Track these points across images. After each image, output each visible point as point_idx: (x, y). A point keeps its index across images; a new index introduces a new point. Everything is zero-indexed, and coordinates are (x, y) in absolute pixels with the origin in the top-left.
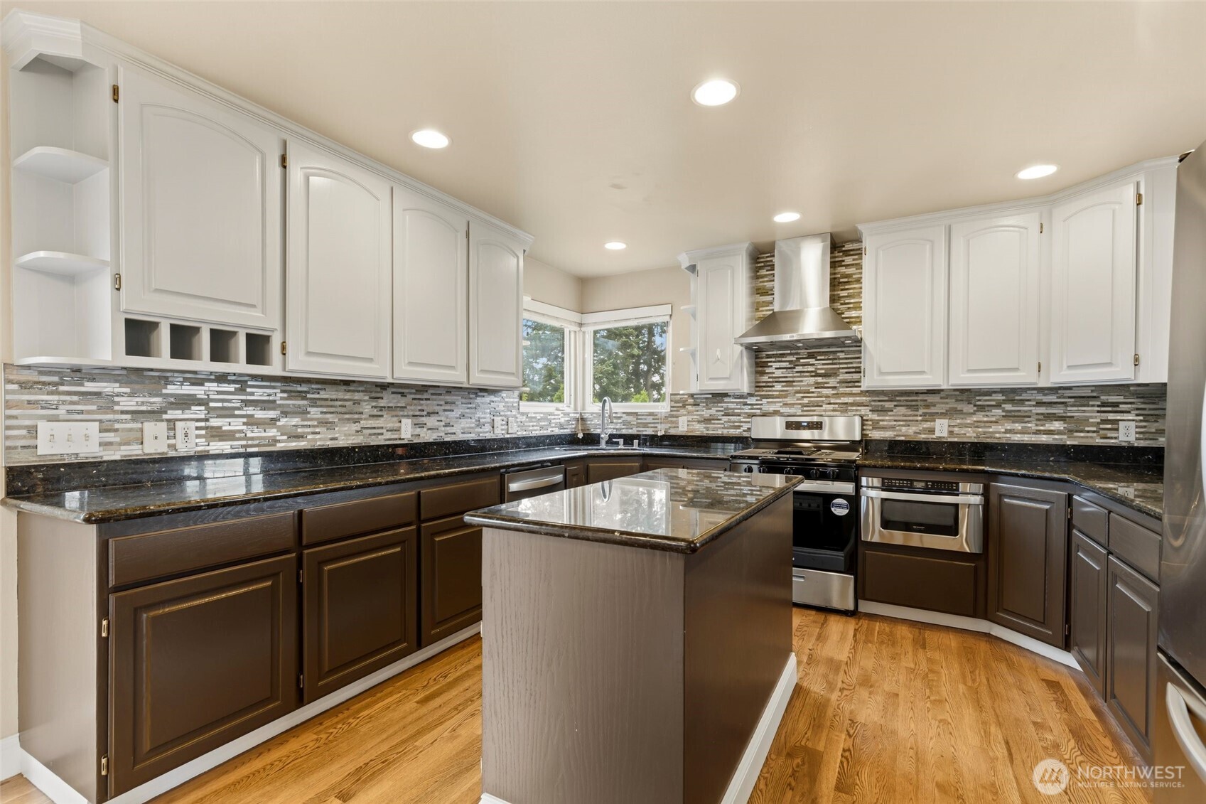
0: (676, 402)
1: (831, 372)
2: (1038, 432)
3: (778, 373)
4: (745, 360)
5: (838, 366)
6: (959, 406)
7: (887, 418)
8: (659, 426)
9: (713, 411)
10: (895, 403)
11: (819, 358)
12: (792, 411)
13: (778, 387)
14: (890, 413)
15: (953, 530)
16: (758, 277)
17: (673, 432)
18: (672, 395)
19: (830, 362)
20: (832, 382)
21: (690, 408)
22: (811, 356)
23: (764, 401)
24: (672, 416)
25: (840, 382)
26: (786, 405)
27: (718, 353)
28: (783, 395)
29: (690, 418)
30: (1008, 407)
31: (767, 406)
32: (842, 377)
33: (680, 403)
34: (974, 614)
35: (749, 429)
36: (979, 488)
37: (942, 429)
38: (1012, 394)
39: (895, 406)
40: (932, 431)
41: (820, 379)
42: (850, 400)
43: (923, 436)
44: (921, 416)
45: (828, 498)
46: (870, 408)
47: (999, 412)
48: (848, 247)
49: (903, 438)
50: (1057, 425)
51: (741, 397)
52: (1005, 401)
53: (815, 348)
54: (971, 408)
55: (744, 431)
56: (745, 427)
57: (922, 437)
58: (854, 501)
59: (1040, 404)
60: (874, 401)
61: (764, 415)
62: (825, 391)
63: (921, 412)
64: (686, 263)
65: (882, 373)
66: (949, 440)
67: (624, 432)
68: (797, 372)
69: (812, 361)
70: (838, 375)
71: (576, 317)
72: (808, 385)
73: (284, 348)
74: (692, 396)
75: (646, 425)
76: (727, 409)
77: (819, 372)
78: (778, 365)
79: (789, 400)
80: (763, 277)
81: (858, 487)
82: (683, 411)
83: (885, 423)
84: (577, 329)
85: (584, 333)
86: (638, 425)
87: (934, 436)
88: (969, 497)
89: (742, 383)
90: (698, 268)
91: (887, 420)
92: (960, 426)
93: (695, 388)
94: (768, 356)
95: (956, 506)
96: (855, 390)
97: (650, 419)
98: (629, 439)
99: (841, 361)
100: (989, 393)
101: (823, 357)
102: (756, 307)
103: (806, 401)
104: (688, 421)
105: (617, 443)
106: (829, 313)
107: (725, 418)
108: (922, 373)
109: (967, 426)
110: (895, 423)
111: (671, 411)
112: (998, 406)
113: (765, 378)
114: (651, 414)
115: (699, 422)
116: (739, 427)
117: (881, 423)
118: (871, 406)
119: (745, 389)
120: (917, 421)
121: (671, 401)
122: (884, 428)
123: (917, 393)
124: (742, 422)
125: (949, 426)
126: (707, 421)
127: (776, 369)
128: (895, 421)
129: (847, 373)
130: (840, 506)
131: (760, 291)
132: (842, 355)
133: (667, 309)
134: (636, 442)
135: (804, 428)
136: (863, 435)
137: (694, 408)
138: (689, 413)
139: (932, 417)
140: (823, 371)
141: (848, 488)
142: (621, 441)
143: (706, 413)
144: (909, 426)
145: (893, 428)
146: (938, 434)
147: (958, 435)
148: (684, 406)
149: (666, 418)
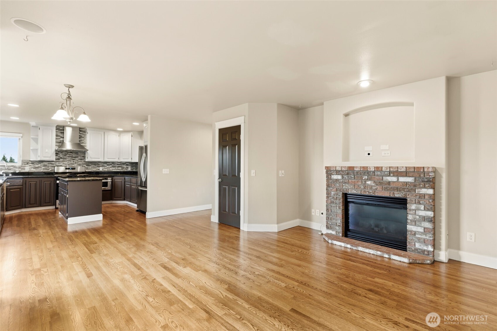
0: (24, 162)
1: (77, 157)
2: (117, 169)
4: (55, 153)
5: (78, 155)
6: (104, 165)
8: (17, 170)
9: (39, 165)
11: (73, 154)
12: (67, 165)
13: (61, 159)
15: (107, 186)
17: (22, 171)
18: (22, 160)
19: (76, 155)
20: (77, 159)
21: (30, 164)
23: (57, 163)
24: (23, 167)
25: (79, 159)
26: (64, 164)
28: (63, 161)
30: (113, 165)
31: (59, 164)
32: (80, 158)
34: (110, 200)
36: (111, 178)
37: (101, 169)
38: (113, 163)
40: (99, 169)
41: (73, 158)
42: (81, 163)
46: (86, 165)
47: (111, 166)
49: (93, 171)
50: (120, 168)
51: (51, 162)
52: (112, 164)
53: (71, 152)
54: (106, 165)
55: (50, 170)
57: (97, 171)
59: (118, 164)
60: (87, 163)
62: (75, 161)
63: (97, 166)
65: (91, 158)
66: (102, 171)
68: (67, 156)
69: (71, 154)
72: (70, 159)
74: (31, 161)
75: (10, 169)
76: (44, 164)
78: (61, 154)
86: (6, 169)
88: (109, 180)
89: (53, 158)
90: (39, 127)
91: (90, 167)
92: (104, 168)
94: (59, 152)
95: (107, 182)
96: (83, 161)
100: (109, 162)
102: (57, 139)
103: (70, 163)
104: (29, 168)
107: (44, 167)
108: (99, 158)
109: (106, 168)
111: (22, 165)
112: (111, 165)
113: (59, 157)
114: (13, 166)
115: (33, 168)
116: (49, 169)
119: (53, 160)
121: (22, 162)
122: (89, 169)
123: (96, 162)
126: (36, 168)
132: (79, 153)
133: (21, 135)
135: (70, 169)
136: (85, 171)
137: (32, 164)
138: (30, 166)
139: (99, 167)
140: (74, 156)
143: (37, 166)
144: (94, 168)
145: (91, 169)
146: (100, 170)
147: (104, 170)
148: (27, 164)
149: (20, 167)
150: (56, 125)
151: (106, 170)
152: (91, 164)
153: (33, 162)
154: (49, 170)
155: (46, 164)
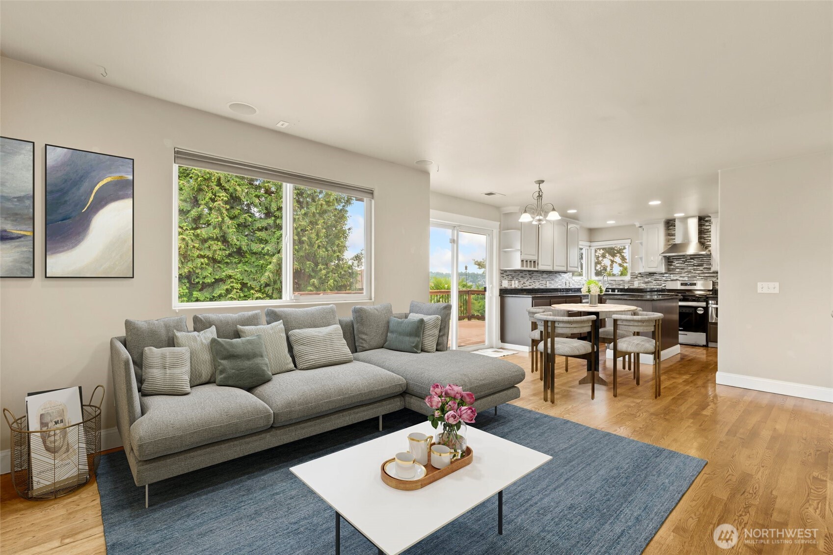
1: (700, 264)
3: (678, 265)
4: (663, 261)
5: (702, 263)
8: (626, 285)
9: (649, 279)
11: (695, 260)
12: (684, 279)
13: (678, 270)
16: (669, 229)
17: (631, 287)
18: (631, 273)
19: (700, 261)
20: (701, 268)
21: (639, 278)
22: (691, 259)
23: (672, 275)
24: (632, 281)
25: (704, 268)
26: (681, 277)
27: (652, 258)
28: (680, 273)
29: (639, 282)
31: (673, 277)
32: (705, 266)
33: (634, 276)
35: (665, 286)
41: (695, 267)
42: (708, 275)
45: (696, 308)
48: (707, 219)
51: (662, 274)
53: (693, 257)
56: (664, 285)
58: (706, 309)
61: (672, 280)
62: (698, 272)
64: (638, 225)
67: (610, 287)
68: (686, 265)
69: (692, 261)
70: (702, 266)
71: (588, 244)
72: (690, 269)
73: (538, 264)
74: (640, 273)
75: (619, 285)
76: (655, 278)
77: (695, 264)
79: (682, 275)
80: (671, 229)
81: (707, 304)
82: (636, 279)
84: (588, 248)
85: (591, 249)
86: (616, 285)
89: (663, 269)
90: (644, 227)
93: (642, 271)
94: (673, 259)
96: (708, 271)
97: (621, 282)
98: (613, 290)
99: (705, 261)
101: (697, 260)
102: (668, 241)
103: (690, 275)
105: (609, 291)
106: (698, 244)
107: (655, 282)
111: (631, 279)
113: (672, 267)
114: (622, 280)
115: (643, 283)
116: (661, 285)
119: (663, 271)
121: (631, 275)
124: (662, 283)
126: (646, 283)
127: (676, 263)
129: (707, 265)
130: (700, 310)
131: (669, 235)
132: (704, 259)
133: (629, 241)
134: (616, 291)
135: (689, 285)
136: (713, 288)
137: (641, 278)
138: (639, 280)
140: (697, 264)
141: (704, 304)
142: (610, 290)
143: (646, 280)
148: (636, 278)
149: (629, 282)
150: (664, 220)
153: (641, 275)
155: (657, 277)
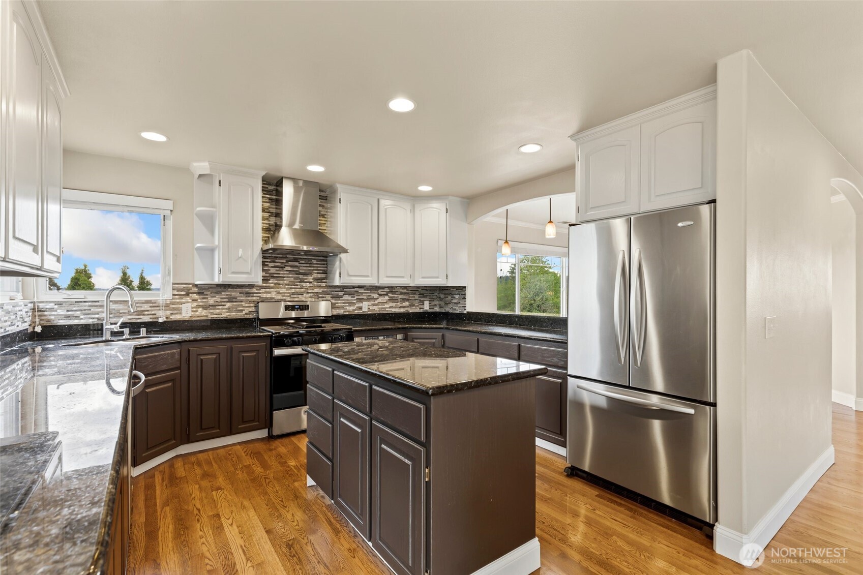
0: (178, 290)
1: (309, 272)
2: (400, 307)
3: (274, 270)
4: (261, 260)
5: (312, 268)
6: (373, 295)
7: (339, 302)
8: (161, 313)
9: (218, 298)
10: (343, 293)
11: (301, 262)
12: (287, 298)
13: (274, 280)
14: (341, 299)
17: (174, 318)
18: (174, 284)
19: (308, 265)
20: (310, 278)
21: (193, 296)
23: (264, 291)
24: (175, 303)
25: (314, 279)
26: (279, 293)
28: (277, 286)
29: (195, 304)
30: (390, 295)
31: (265, 294)
32: (315, 275)
33: (185, 291)
37: (366, 307)
38: (392, 289)
39: (344, 294)
40: (361, 308)
41: (301, 276)
42: (322, 290)
43: (356, 311)
44: (355, 300)
46: (331, 296)
47: (387, 298)
49: (348, 313)
50: (407, 304)
51: (251, 287)
52: (389, 292)
54: (376, 296)
55: (246, 314)
56: (247, 310)
59: (401, 293)
60: (333, 291)
61: (270, 301)
62: (304, 284)
63: (355, 298)
65: (349, 275)
66: (368, 313)
68: (286, 271)
69: (296, 264)
70: (313, 275)
72: (295, 280)
74: (196, 285)
75: (141, 313)
76: (231, 296)
77: (301, 271)
78: (272, 264)
79: (281, 290)
82: (186, 300)
83: (339, 305)
86: (129, 313)
87: (361, 311)
89: (257, 277)
92: (373, 305)
94: (265, 257)
96: (324, 285)
97: (146, 307)
99: (314, 265)
100: (383, 288)
101: (303, 262)
103: (293, 291)
104: (192, 308)
107: (231, 304)
108: (368, 276)
109: (375, 305)
110: (344, 304)
111: (173, 299)
112: (387, 295)
114: (147, 302)
115: (202, 308)
116: (242, 311)
117: (337, 305)
118: (332, 294)
119: (257, 281)
120: (354, 303)
121: (173, 289)
122: (340, 308)
123: (354, 287)
124: (244, 307)
125: (368, 305)
126: (209, 306)
127: (271, 267)
128: (344, 303)
129: (318, 273)
132: (315, 262)
133: (169, 205)
135: (298, 309)
136: (332, 313)
137: (199, 296)
138: (193, 300)
139: (361, 300)
140: (303, 271)
142: (127, 330)
143: (211, 301)
144: (350, 306)
145: (343, 307)
146: (363, 310)
147: (372, 310)
148: (187, 295)
149: (167, 306)
150: (264, 173)
151: (376, 309)
152: (341, 294)
153: (202, 290)
154: (244, 312)
155: (233, 294)
